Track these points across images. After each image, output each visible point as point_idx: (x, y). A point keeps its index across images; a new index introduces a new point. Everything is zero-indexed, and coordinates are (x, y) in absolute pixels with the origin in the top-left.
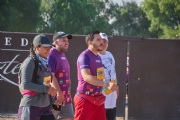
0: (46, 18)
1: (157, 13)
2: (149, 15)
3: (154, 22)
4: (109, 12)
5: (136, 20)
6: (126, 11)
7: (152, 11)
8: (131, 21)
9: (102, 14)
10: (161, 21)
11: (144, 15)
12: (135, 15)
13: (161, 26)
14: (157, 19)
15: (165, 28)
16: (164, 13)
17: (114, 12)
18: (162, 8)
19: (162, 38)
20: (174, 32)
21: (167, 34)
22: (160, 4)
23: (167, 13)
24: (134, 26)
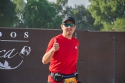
0: (20, 17)
1: (99, 13)
2: (94, 14)
3: (97, 19)
4: (65, 12)
5: (85, 18)
6: (78, 12)
7: (95, 11)
8: (81, 19)
9: (60, 14)
10: (102, 19)
11: (90, 14)
12: (84, 15)
13: (102, 22)
14: (99, 17)
15: (105, 23)
16: (104, 13)
17: (69, 12)
18: (102, 10)
19: (103, 30)
20: (111, 26)
21: (106, 28)
22: (101, 7)
23: (106, 13)
24: (83, 22)
